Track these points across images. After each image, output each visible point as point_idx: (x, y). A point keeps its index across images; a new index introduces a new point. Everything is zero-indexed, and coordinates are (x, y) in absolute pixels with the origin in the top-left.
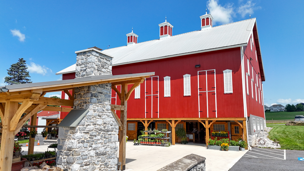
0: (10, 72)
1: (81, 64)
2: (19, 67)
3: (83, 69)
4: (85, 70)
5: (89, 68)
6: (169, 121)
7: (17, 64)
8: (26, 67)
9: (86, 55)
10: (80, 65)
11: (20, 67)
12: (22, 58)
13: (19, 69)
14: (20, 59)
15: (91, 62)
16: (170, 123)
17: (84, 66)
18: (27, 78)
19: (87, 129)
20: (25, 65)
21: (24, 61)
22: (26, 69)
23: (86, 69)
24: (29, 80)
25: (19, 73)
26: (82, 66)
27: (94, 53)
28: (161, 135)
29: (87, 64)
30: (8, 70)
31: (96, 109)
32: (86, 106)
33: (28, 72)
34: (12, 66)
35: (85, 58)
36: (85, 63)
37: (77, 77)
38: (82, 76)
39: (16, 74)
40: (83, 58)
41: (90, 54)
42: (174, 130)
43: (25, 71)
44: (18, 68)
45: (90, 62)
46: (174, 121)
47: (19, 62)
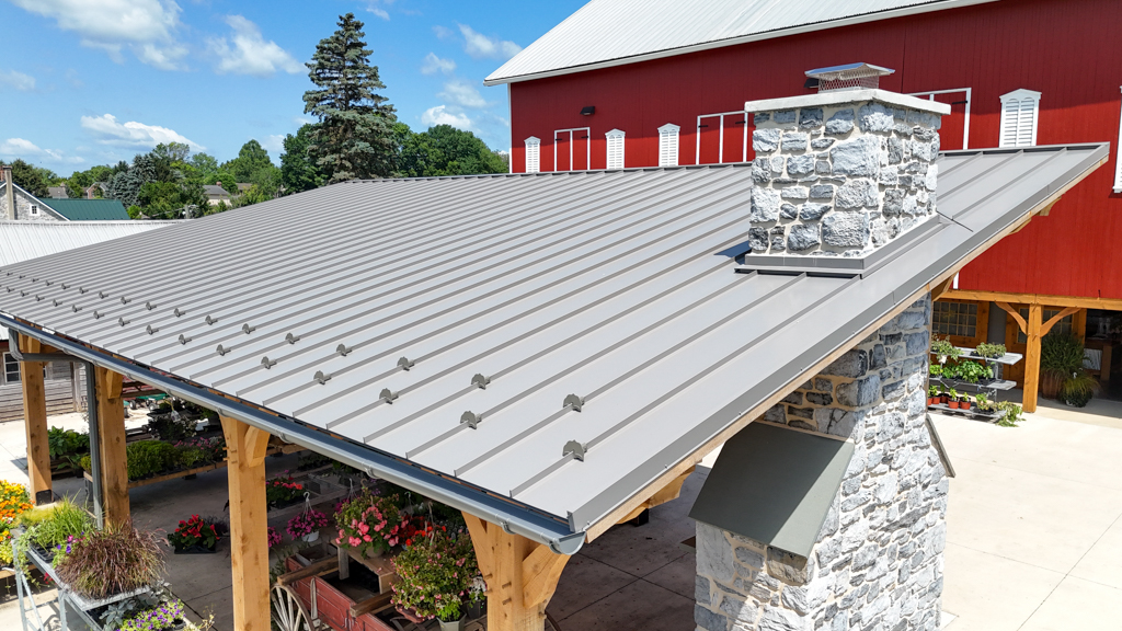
0: (319, 71)
1: (785, 177)
2: (343, 50)
3: (799, 208)
4: (817, 217)
5: (847, 210)
6: (1016, 306)
7: (337, 39)
8: (364, 48)
9: (823, 129)
10: (779, 184)
11: (348, 48)
12: (348, 12)
13: (344, 60)
14: (344, 16)
15: (859, 172)
16: (1016, 315)
17: (806, 191)
18: (374, 92)
19: (846, 546)
20: (361, 40)
21: (358, 26)
22: (367, 57)
23: (823, 213)
24: (380, 98)
25: (345, 75)
26: (792, 191)
27: (878, 119)
28: (974, 370)
29: (827, 180)
30: (309, 66)
31: (877, 429)
32: (832, 418)
33: (376, 68)
34: (321, 49)
35: (815, 147)
36: (814, 176)
37: (761, 248)
38: (799, 250)
39: (336, 78)
40: (798, 145)
41: (851, 124)
42: (1034, 349)
43: (365, 63)
44: (341, 54)
45: (851, 175)
46: (1039, 309)
47: (341, 29)
